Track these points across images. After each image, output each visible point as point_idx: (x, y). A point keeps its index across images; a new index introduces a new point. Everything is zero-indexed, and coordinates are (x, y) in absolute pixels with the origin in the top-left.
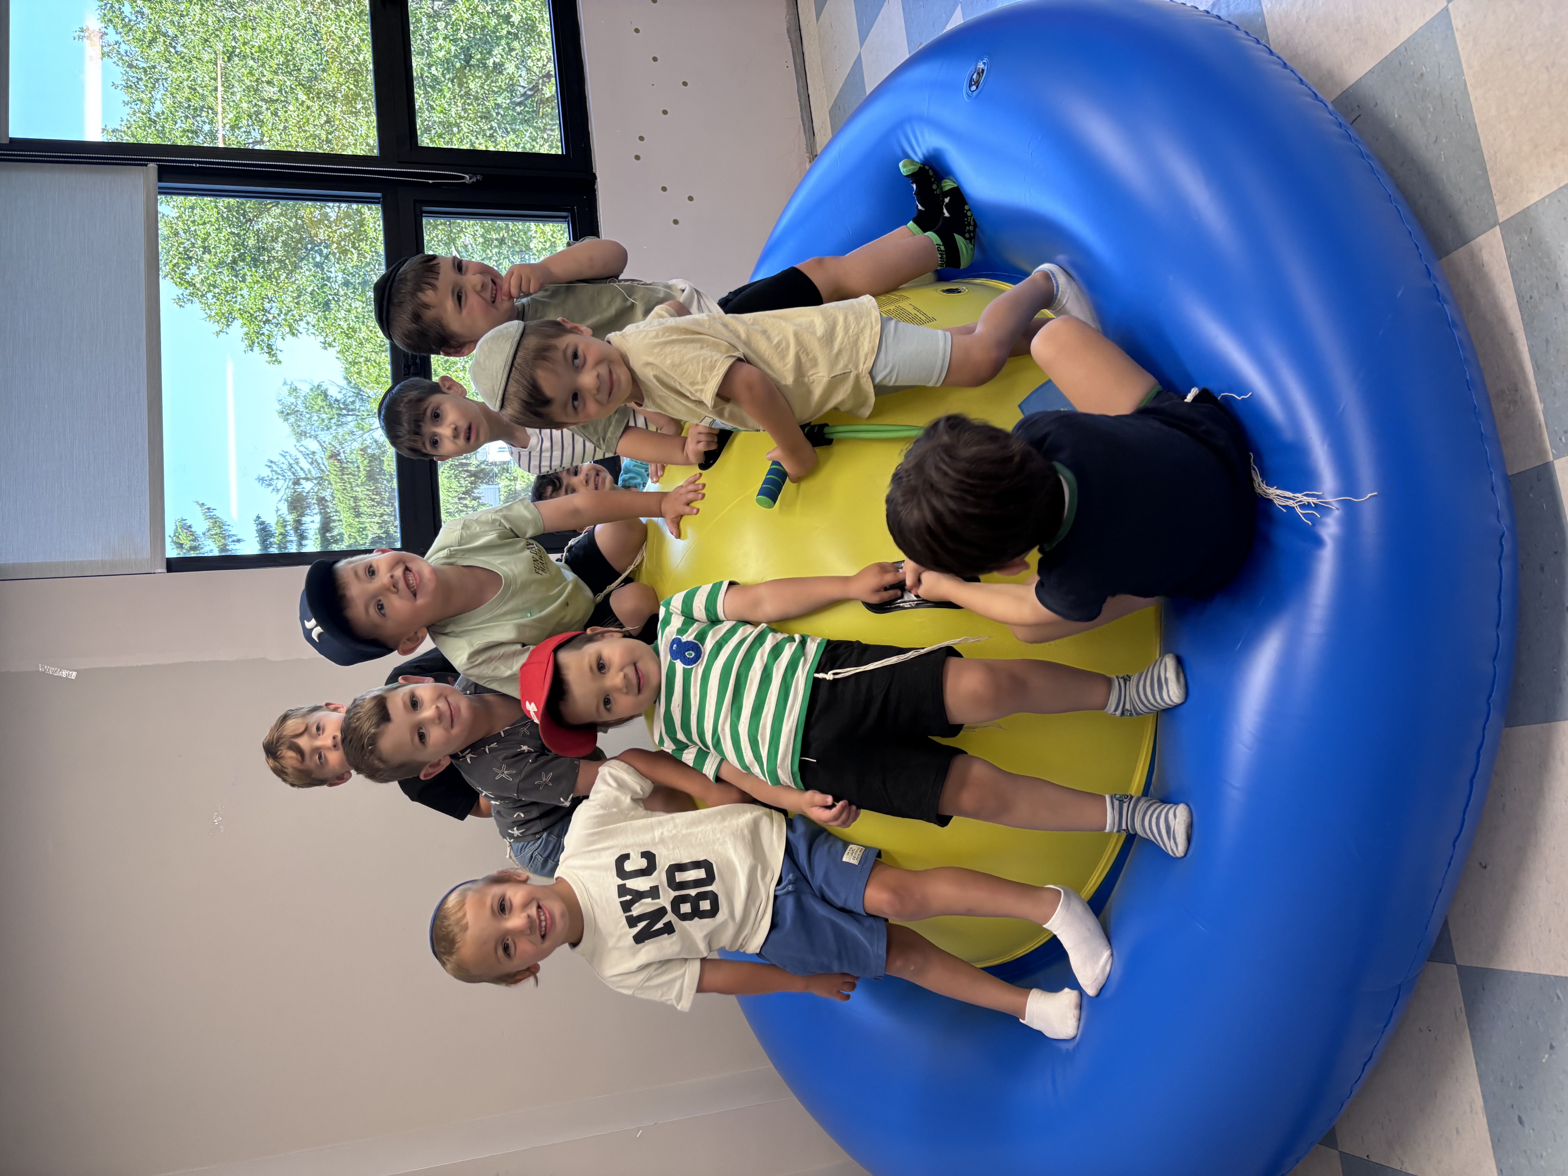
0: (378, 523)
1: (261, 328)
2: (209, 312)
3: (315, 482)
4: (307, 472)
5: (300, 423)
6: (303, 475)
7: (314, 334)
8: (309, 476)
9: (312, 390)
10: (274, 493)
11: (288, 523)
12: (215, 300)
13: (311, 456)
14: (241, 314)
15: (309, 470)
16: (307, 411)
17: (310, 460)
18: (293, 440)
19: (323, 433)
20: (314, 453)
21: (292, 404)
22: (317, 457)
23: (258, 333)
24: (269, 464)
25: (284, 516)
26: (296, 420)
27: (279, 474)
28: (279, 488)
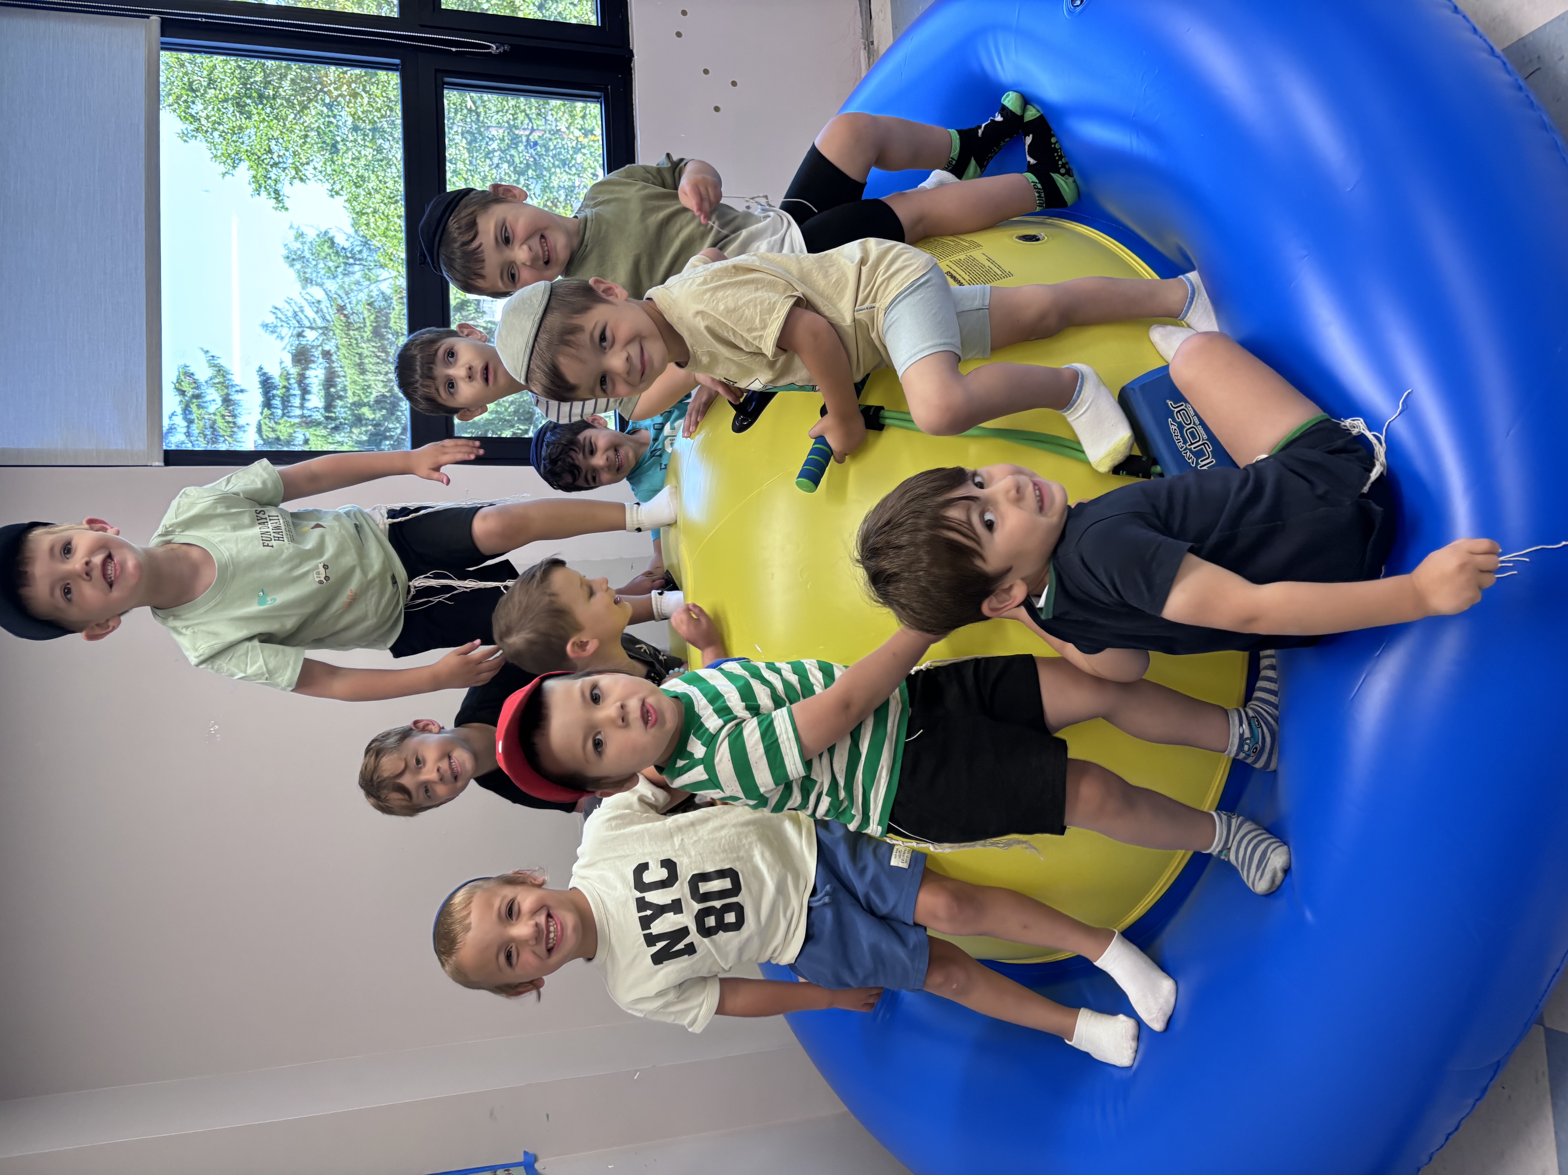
0: (383, 381)
1: (268, 171)
2: (215, 152)
3: (320, 331)
4: (312, 321)
5: (306, 270)
6: (308, 324)
7: (321, 180)
8: (314, 325)
9: (318, 235)
10: (279, 340)
11: (292, 376)
12: (221, 139)
13: (317, 305)
14: (248, 156)
15: (314, 319)
16: (313, 257)
17: (315, 309)
18: (298, 286)
19: (329, 281)
20: (319, 302)
21: (299, 249)
22: (323, 306)
23: (265, 177)
24: (274, 310)
25: (287, 369)
26: (302, 267)
27: (283, 321)
28: (283, 335)
